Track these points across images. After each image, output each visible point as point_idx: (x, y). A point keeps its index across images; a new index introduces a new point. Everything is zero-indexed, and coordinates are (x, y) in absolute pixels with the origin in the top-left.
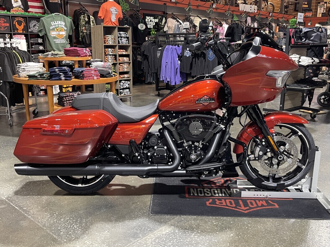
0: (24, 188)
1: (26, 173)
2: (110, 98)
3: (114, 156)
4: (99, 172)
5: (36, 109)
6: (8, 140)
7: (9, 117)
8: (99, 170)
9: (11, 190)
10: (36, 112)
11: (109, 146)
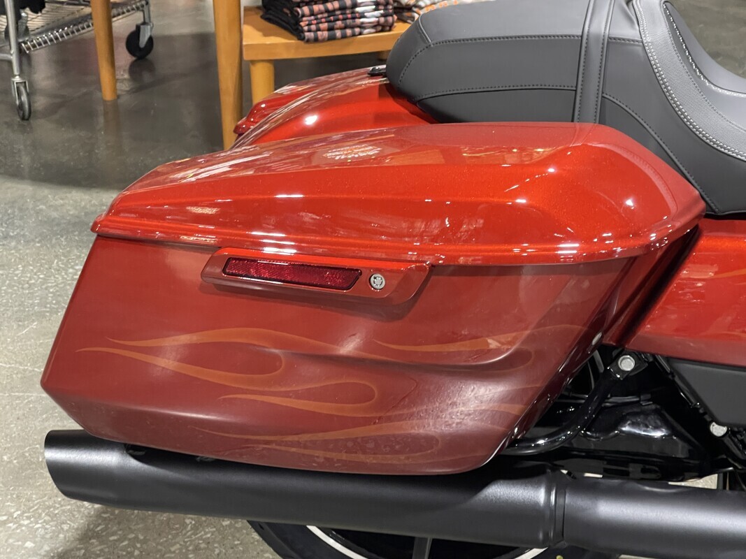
0: (97, 536)
1: (111, 495)
2: (647, 39)
3: (656, 428)
4: (559, 526)
5: (144, 23)
6: (12, 203)
7: (16, 71)
8: (559, 513)
9: (29, 544)
10: (143, 41)
11: (627, 364)
